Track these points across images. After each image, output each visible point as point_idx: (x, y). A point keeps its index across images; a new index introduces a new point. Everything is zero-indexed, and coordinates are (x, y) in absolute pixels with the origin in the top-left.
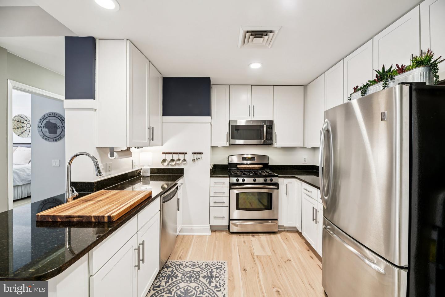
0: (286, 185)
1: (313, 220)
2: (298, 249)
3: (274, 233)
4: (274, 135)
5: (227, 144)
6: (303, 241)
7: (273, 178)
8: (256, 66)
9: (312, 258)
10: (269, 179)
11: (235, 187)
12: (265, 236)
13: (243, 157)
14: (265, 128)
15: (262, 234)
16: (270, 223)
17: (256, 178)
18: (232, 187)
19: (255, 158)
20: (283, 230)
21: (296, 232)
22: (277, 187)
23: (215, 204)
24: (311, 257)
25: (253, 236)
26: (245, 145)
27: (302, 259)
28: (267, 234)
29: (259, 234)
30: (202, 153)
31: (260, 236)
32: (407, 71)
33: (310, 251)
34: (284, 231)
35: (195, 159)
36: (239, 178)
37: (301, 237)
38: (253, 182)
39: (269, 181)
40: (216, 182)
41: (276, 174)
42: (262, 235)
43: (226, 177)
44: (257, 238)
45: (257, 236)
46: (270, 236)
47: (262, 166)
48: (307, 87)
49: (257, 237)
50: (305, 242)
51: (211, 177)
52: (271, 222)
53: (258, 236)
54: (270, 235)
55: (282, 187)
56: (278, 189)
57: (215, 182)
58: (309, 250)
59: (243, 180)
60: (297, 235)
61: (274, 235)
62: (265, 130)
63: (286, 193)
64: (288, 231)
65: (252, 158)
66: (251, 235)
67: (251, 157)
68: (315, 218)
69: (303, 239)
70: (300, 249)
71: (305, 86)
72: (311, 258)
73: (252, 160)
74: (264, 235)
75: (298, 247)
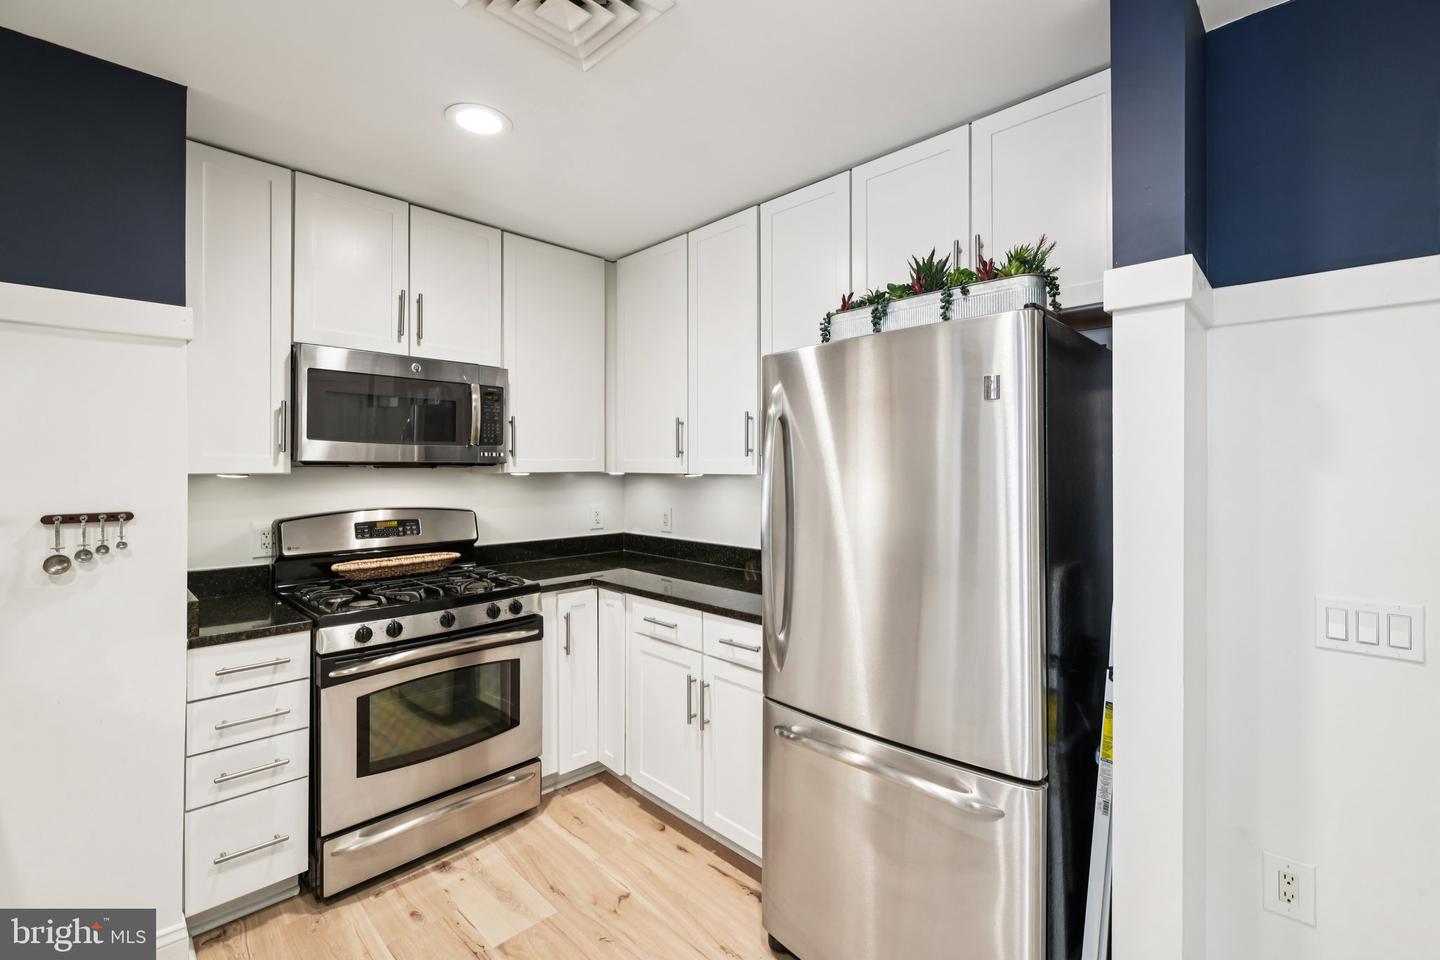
0: (567, 618)
1: (690, 717)
2: (631, 840)
3: (524, 816)
4: (508, 428)
5: (276, 463)
6: (632, 805)
7: (522, 599)
8: (479, 122)
9: (686, 851)
10: (504, 604)
11: (346, 672)
12: (493, 845)
13: (356, 525)
14: (476, 397)
15: (481, 842)
16: (512, 782)
17: (453, 611)
18: (332, 674)
19: (416, 522)
20: (552, 789)
21: (594, 779)
22: (536, 632)
23: (220, 789)
24: (681, 849)
25: (443, 867)
26: (379, 465)
27: (657, 870)
28: (499, 833)
29: (469, 848)
30: (129, 516)
31: (477, 854)
32: (1001, 278)
33: (668, 827)
34: (556, 791)
35: (92, 549)
36: (372, 625)
37: (618, 791)
38: (440, 629)
39: (505, 615)
40: (230, 666)
41: (528, 582)
42: (483, 846)
43: (294, 630)
44: (463, 869)
45: (461, 857)
46: (512, 836)
47: (458, 555)
48: (615, 269)
49: (460, 862)
50: (638, 804)
51: (191, 646)
52: (513, 778)
53: (465, 859)
54: (513, 830)
55: (552, 628)
56: (539, 637)
57: (219, 669)
58: (663, 829)
59: (394, 630)
60: (602, 791)
61: (526, 823)
62: (474, 404)
63: (567, 649)
64: (569, 788)
65: (401, 523)
66: (429, 866)
67: (398, 521)
68: (695, 709)
69: (628, 796)
70: (637, 836)
71: (611, 262)
72: (683, 853)
73: (405, 534)
74: (488, 844)
75: (630, 831)
